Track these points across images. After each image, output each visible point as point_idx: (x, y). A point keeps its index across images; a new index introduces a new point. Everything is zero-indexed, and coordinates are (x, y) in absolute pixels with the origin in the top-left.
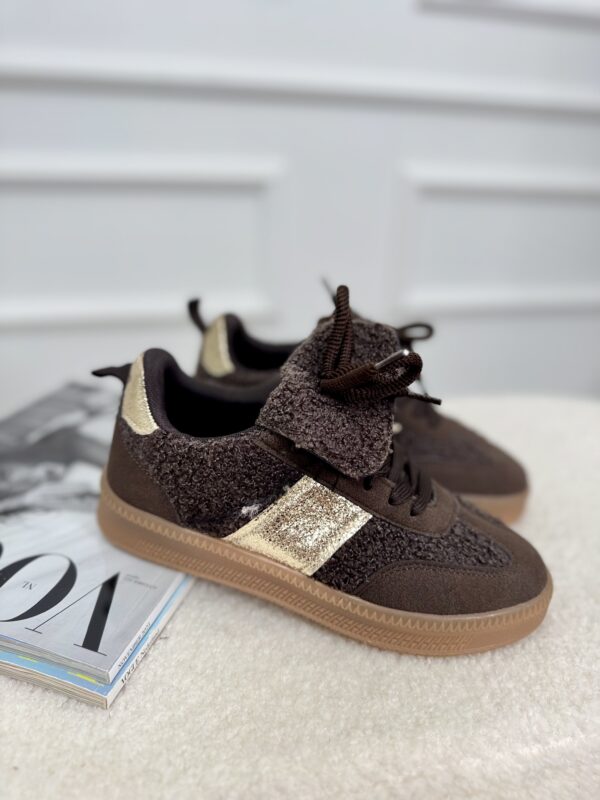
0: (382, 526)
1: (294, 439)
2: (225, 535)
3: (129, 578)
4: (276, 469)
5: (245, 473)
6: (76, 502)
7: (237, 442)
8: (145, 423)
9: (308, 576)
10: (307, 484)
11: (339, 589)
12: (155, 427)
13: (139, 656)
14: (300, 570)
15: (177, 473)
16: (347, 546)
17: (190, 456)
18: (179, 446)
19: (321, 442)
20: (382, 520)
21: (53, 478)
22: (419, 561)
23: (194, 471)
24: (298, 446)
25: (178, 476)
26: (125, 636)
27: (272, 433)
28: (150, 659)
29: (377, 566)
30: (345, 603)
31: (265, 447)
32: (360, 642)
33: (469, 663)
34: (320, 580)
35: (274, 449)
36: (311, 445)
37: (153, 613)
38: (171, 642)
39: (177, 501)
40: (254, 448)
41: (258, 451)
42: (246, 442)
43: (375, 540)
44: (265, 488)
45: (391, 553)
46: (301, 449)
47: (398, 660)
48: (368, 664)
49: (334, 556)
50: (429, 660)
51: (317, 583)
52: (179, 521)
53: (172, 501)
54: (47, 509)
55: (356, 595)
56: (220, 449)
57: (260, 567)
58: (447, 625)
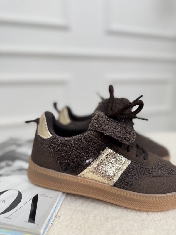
0: (135, 164)
1: (104, 132)
2: (79, 173)
3: (42, 195)
4: (97, 145)
5: (86, 147)
6: (18, 172)
7: (82, 136)
8: (47, 135)
9: (112, 186)
10: (108, 151)
11: (124, 189)
12: (51, 135)
13: (50, 225)
14: (108, 184)
15: (61, 150)
16: (124, 173)
17: (64, 144)
18: (61, 141)
19: (113, 133)
20: (135, 162)
21: (8, 165)
22: (150, 175)
23: (67, 149)
24: (106, 134)
25: (61, 152)
26: (44, 217)
27: (95, 131)
28: (54, 226)
29: (136, 179)
30: (127, 194)
31: (93, 137)
32: (132, 209)
33: (173, 212)
34: (116, 187)
35: (95, 137)
36: (110, 134)
37: (53, 208)
38: (61, 218)
39: (61, 162)
41: (91, 138)
42: (86, 135)
43: (133, 169)
44: (94, 152)
45: (140, 173)
46: (107, 135)
47: (148, 214)
48: (137, 217)
49: (120, 177)
50: (159, 213)
51: (116, 188)
52: (61, 170)
53: (59, 162)
54: (8, 175)
55: (131, 190)
56: (77, 139)
57: (93, 185)
58: (164, 197)
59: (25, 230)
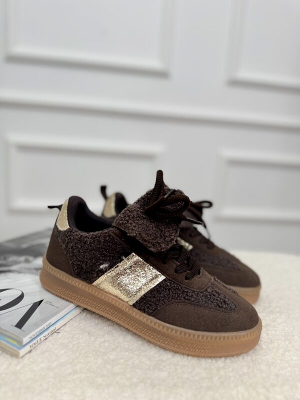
0: (170, 283)
1: (127, 231)
2: (94, 282)
3: (47, 302)
4: (119, 248)
5: (104, 248)
6: (34, 271)
7: (102, 233)
8: (64, 226)
9: (131, 306)
11: (145, 313)
12: (68, 227)
13: (42, 337)
14: (127, 302)
15: (74, 248)
16: (152, 291)
17: (80, 239)
18: (77, 235)
19: (140, 234)
20: (170, 280)
21: (27, 261)
22: (186, 301)
23: (82, 246)
24: (128, 235)
25: (74, 250)
26: (37, 325)
27: (118, 229)
28: (47, 340)
29: (165, 302)
30: (147, 320)
31: (114, 236)
32: (156, 345)
33: (211, 362)
34: (136, 308)
35: (118, 237)
36: (135, 234)
37: (53, 318)
38: (60, 335)
39: (72, 263)
40: (109, 236)
41: (111, 237)
42: (106, 233)
43: (166, 289)
44: (113, 257)
45: (173, 296)
46: (130, 236)
47: (173, 356)
48: (157, 355)
49: (144, 295)
50: (190, 358)
51: (135, 310)
52: (73, 274)
53: (70, 263)
54: (19, 272)
55: (153, 316)
56: (94, 236)
57: (109, 300)
58: (198, 336)
59: (8, 334)
